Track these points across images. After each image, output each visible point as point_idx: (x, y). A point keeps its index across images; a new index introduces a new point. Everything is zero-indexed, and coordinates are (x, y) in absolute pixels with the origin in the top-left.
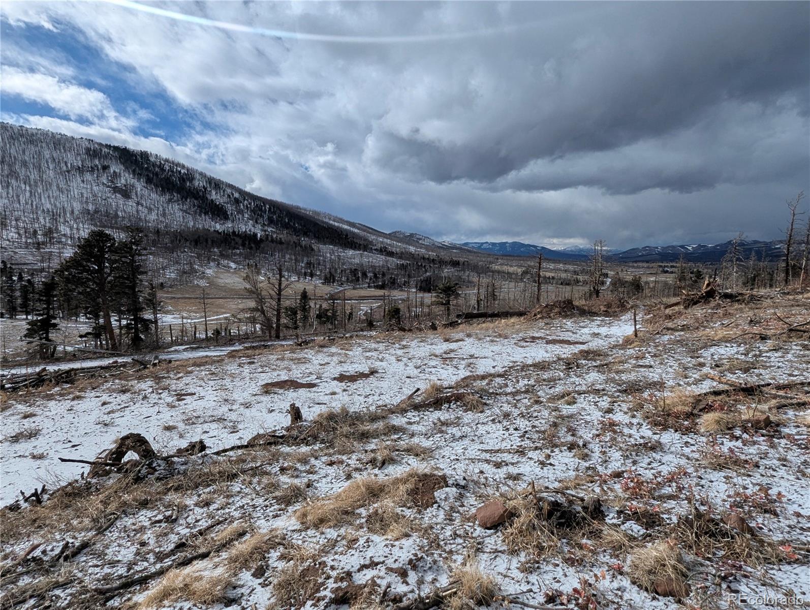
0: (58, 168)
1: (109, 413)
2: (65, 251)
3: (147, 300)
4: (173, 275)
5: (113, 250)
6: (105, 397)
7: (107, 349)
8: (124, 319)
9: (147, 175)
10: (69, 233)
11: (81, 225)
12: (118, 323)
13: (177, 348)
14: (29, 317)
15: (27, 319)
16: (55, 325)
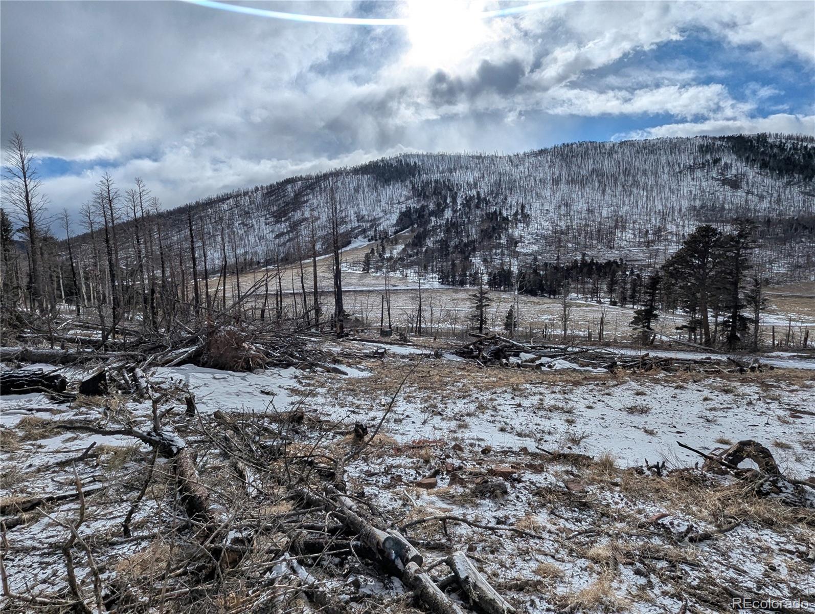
0: (672, 171)
1: (711, 410)
2: (670, 247)
3: (749, 297)
4: (782, 270)
5: (719, 244)
6: (706, 393)
7: (701, 344)
8: (721, 315)
9: (763, 160)
10: (675, 230)
11: (687, 222)
12: (714, 319)
13: (780, 353)
14: (635, 307)
15: (633, 308)
16: (656, 316)
